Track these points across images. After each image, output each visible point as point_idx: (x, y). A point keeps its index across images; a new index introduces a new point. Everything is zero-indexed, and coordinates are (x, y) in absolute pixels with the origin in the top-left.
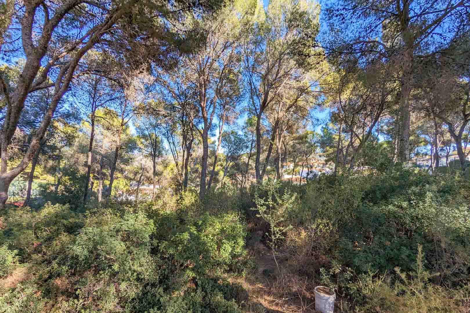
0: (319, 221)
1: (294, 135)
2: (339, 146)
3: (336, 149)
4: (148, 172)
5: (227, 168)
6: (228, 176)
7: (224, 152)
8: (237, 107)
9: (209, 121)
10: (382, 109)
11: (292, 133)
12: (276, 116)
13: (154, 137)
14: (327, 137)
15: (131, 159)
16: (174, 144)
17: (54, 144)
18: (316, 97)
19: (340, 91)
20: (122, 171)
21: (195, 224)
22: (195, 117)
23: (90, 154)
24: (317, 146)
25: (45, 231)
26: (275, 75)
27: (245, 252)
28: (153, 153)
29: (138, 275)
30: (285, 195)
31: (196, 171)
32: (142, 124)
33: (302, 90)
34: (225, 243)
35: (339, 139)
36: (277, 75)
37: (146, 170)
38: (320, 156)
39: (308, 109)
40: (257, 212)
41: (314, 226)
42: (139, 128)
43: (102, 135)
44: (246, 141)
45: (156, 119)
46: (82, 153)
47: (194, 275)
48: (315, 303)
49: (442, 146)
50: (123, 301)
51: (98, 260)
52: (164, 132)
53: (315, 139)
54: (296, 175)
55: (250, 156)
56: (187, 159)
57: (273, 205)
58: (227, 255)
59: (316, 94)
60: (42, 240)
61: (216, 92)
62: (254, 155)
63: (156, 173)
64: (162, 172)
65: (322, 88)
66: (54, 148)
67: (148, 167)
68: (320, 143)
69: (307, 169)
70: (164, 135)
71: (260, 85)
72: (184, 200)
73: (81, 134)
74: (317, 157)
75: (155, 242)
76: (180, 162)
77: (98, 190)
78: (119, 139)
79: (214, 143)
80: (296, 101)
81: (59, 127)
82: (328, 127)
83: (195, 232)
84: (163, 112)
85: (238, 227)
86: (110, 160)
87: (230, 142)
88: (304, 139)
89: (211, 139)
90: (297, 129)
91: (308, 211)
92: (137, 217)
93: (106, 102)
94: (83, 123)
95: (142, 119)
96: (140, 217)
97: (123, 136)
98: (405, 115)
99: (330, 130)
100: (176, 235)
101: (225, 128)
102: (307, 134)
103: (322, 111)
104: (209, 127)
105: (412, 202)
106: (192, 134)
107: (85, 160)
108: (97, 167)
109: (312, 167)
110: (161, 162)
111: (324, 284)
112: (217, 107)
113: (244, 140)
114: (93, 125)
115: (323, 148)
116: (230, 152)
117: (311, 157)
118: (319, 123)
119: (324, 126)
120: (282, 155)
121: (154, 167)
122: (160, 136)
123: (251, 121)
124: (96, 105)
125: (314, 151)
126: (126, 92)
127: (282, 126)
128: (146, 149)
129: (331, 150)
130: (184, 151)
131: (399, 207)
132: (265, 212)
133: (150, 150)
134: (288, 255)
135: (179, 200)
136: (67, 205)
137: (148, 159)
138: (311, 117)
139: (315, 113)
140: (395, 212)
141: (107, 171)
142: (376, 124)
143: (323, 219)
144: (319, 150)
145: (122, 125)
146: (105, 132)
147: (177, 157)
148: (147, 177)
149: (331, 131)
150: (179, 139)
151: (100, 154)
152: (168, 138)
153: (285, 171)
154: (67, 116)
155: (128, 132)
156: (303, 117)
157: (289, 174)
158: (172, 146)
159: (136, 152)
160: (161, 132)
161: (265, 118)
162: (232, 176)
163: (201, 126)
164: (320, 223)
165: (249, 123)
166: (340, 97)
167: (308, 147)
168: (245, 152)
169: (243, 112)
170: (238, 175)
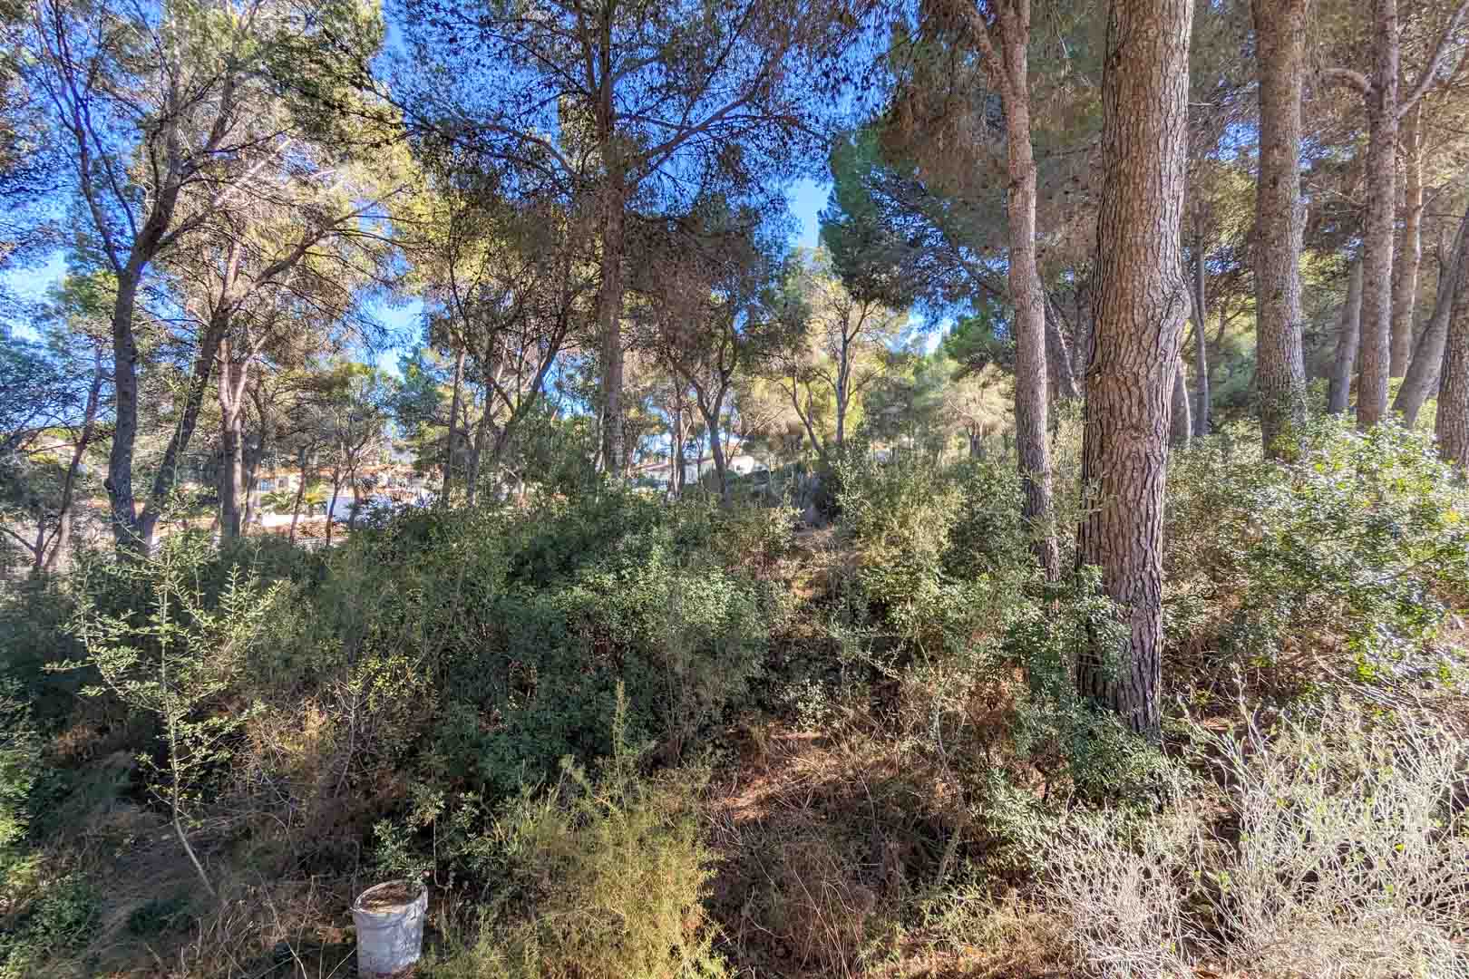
0: (374, 664)
1: (299, 371)
2: (453, 421)
3: (446, 429)
10: (564, 331)
11: (290, 365)
12: (217, 292)
14: (420, 390)
18: (375, 256)
19: (451, 255)
24: (387, 416)
26: (206, 137)
30: (228, 591)
33: (323, 221)
35: (456, 398)
36: (215, 139)
38: (399, 450)
39: (350, 288)
40: (91, 674)
41: (355, 687)
44: (60, 372)
48: (355, 954)
49: (690, 436)
53: (379, 395)
54: (311, 515)
55: (85, 441)
57: (173, 635)
59: (375, 244)
62: (102, 435)
65: (398, 231)
68: (396, 409)
69: (351, 490)
71: (137, 156)
74: (389, 453)
80: (302, 250)
82: (421, 359)
88: (335, 391)
90: (308, 352)
91: (335, 636)
98: (612, 353)
99: (430, 368)
102: (349, 372)
103: (398, 302)
105: (623, 572)
109: (368, 486)
111: (390, 874)
113: (50, 368)
115: (407, 422)
117: (366, 449)
118: (388, 341)
119: (410, 355)
120: (246, 440)
123: (86, 292)
125: (377, 432)
127: (246, 333)
129: (434, 433)
131: (596, 590)
132: (135, 672)
134: (253, 814)
138: (361, 319)
139: (373, 308)
140: (588, 604)
142: (553, 367)
143: (387, 656)
144: (392, 429)
149: (433, 373)
153: (265, 502)
156: (331, 314)
157: (281, 509)
161: (163, 288)
164: (378, 672)
165: (78, 296)
166: (451, 271)
167: (353, 418)
168: (54, 421)
169: (38, 242)
170: (18, 519)
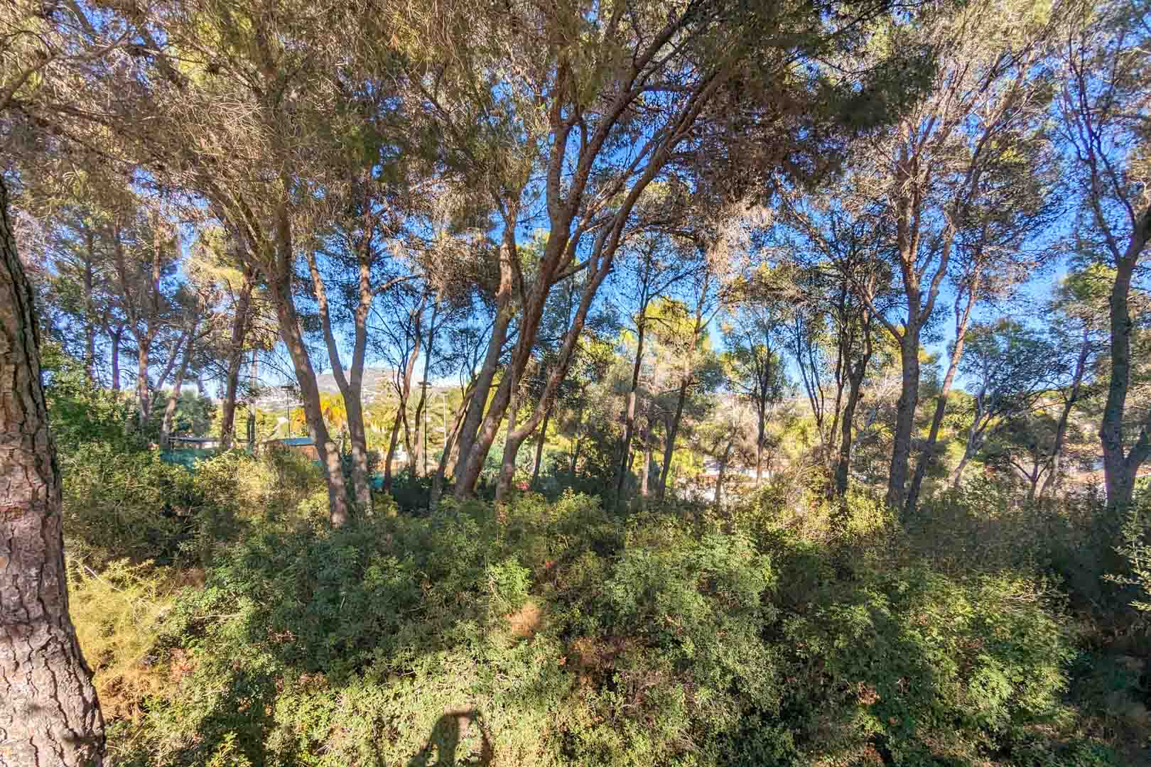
4: (744, 438)
5: (977, 434)
6: (979, 458)
7: (970, 387)
8: (1027, 246)
9: (924, 299)
13: (763, 353)
15: (710, 406)
16: (814, 369)
17: (575, 378)
20: (689, 433)
21: (887, 588)
22: (878, 294)
23: (633, 396)
25: (563, 541)
27: (1067, 714)
28: (759, 392)
29: (734, 681)
31: (874, 439)
32: (737, 326)
34: (988, 666)
37: (741, 433)
42: (729, 334)
43: (655, 355)
44: (1056, 349)
45: (772, 309)
46: (617, 394)
47: (879, 728)
50: (698, 729)
51: (652, 622)
52: (788, 340)
55: (1073, 399)
56: (850, 408)
58: (994, 702)
60: (557, 559)
61: (953, 213)
62: (1095, 390)
63: (763, 441)
64: (780, 440)
66: (574, 385)
67: (747, 424)
70: (788, 346)
72: (851, 516)
73: (617, 355)
75: (773, 612)
76: (829, 415)
77: (641, 471)
78: (687, 363)
79: (933, 360)
81: (585, 346)
83: (885, 610)
84: (791, 291)
85: (1041, 627)
86: (666, 408)
87: (994, 355)
89: (926, 350)
92: (733, 543)
93: (667, 285)
94: (624, 334)
95: (739, 314)
96: (739, 544)
97: (697, 356)
100: (832, 608)
101: (979, 314)
104: (922, 316)
106: (868, 341)
107: (622, 409)
108: (642, 423)
110: (779, 413)
112: (953, 255)
113: (1050, 347)
114: (641, 336)
116: (990, 386)
121: (762, 426)
122: (779, 352)
123: (1080, 283)
124: (648, 295)
126: (710, 256)
128: (743, 384)
130: (841, 387)
133: (751, 384)
135: (837, 515)
136: (596, 499)
137: (746, 407)
141: (660, 433)
145: (696, 332)
146: (661, 349)
147: (820, 403)
148: (741, 450)
150: (828, 354)
151: (650, 397)
152: (799, 354)
154: (599, 322)
155: (705, 345)
158: (808, 372)
159: (720, 390)
160: (780, 341)
162: (994, 459)
163: (898, 316)
165: (1079, 289)
168: (1051, 386)
169: (1051, 256)
170: (1020, 456)
